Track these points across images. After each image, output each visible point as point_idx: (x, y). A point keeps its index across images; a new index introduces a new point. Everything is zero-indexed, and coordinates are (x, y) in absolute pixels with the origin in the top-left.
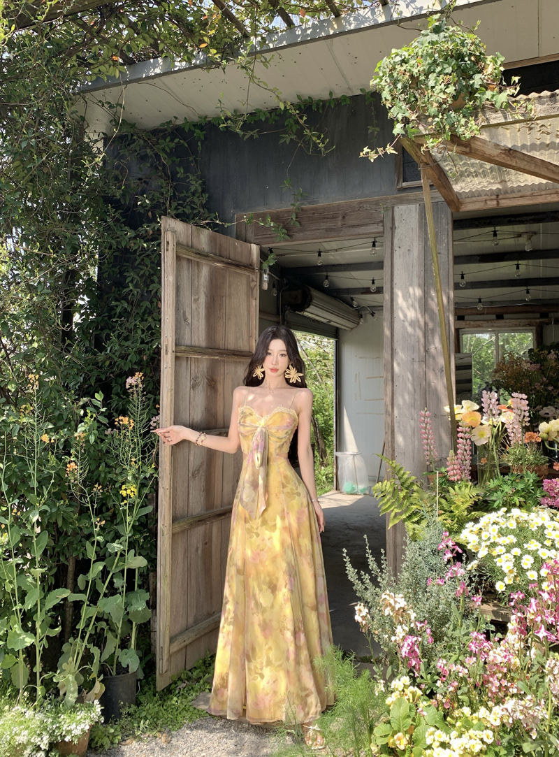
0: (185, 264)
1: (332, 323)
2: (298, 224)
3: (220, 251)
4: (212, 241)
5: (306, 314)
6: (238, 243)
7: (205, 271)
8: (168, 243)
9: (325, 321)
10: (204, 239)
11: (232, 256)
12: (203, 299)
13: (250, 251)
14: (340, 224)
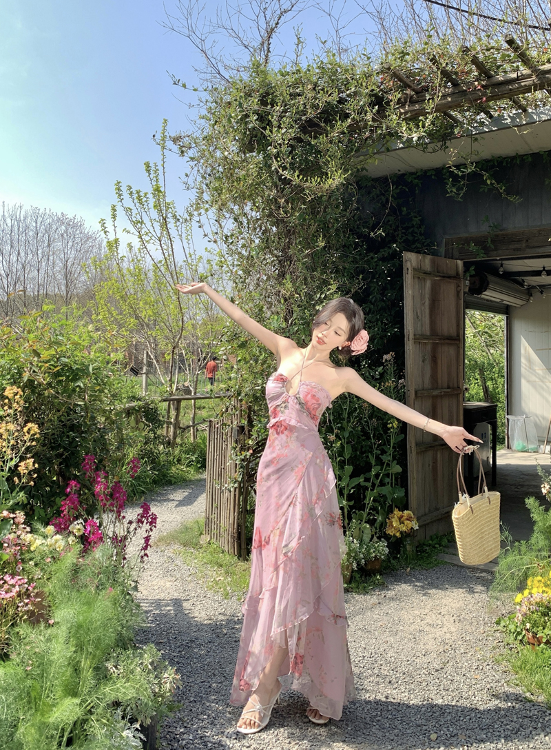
0: (416, 280)
1: (504, 302)
2: (492, 247)
3: (437, 269)
4: (433, 262)
5: (483, 296)
6: (448, 261)
7: (428, 284)
8: (408, 269)
9: (498, 301)
10: (427, 263)
11: (445, 271)
12: (427, 303)
13: (457, 265)
14: (524, 245)
